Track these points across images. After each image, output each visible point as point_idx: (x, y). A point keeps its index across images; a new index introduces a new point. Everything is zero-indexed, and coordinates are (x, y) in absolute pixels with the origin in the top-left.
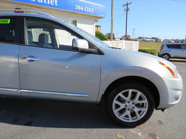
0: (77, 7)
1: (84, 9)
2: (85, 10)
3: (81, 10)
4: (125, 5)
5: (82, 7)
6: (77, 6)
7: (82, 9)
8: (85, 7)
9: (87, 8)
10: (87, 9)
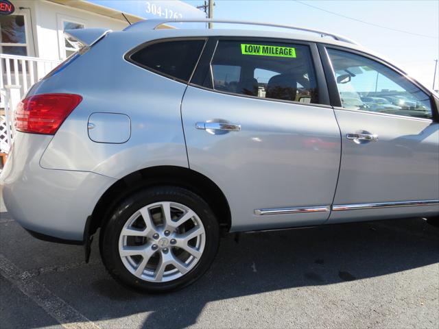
0: (149, 7)
1: (163, 14)
2: (165, 16)
3: (158, 15)
4: (201, 7)
5: (160, 8)
6: (149, 4)
7: (160, 13)
8: (166, 10)
9: (171, 11)
10: (169, 14)
